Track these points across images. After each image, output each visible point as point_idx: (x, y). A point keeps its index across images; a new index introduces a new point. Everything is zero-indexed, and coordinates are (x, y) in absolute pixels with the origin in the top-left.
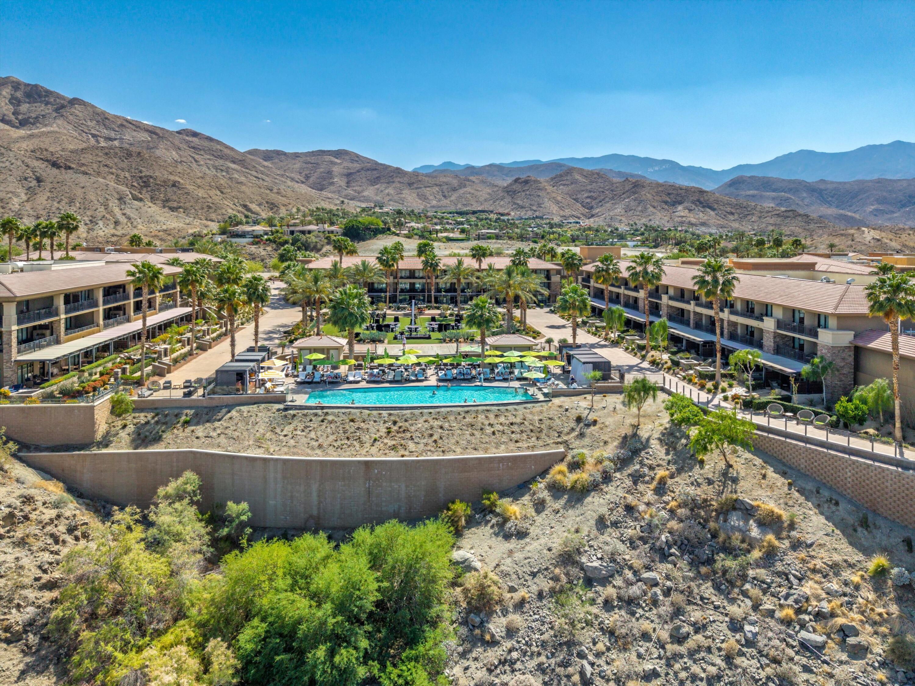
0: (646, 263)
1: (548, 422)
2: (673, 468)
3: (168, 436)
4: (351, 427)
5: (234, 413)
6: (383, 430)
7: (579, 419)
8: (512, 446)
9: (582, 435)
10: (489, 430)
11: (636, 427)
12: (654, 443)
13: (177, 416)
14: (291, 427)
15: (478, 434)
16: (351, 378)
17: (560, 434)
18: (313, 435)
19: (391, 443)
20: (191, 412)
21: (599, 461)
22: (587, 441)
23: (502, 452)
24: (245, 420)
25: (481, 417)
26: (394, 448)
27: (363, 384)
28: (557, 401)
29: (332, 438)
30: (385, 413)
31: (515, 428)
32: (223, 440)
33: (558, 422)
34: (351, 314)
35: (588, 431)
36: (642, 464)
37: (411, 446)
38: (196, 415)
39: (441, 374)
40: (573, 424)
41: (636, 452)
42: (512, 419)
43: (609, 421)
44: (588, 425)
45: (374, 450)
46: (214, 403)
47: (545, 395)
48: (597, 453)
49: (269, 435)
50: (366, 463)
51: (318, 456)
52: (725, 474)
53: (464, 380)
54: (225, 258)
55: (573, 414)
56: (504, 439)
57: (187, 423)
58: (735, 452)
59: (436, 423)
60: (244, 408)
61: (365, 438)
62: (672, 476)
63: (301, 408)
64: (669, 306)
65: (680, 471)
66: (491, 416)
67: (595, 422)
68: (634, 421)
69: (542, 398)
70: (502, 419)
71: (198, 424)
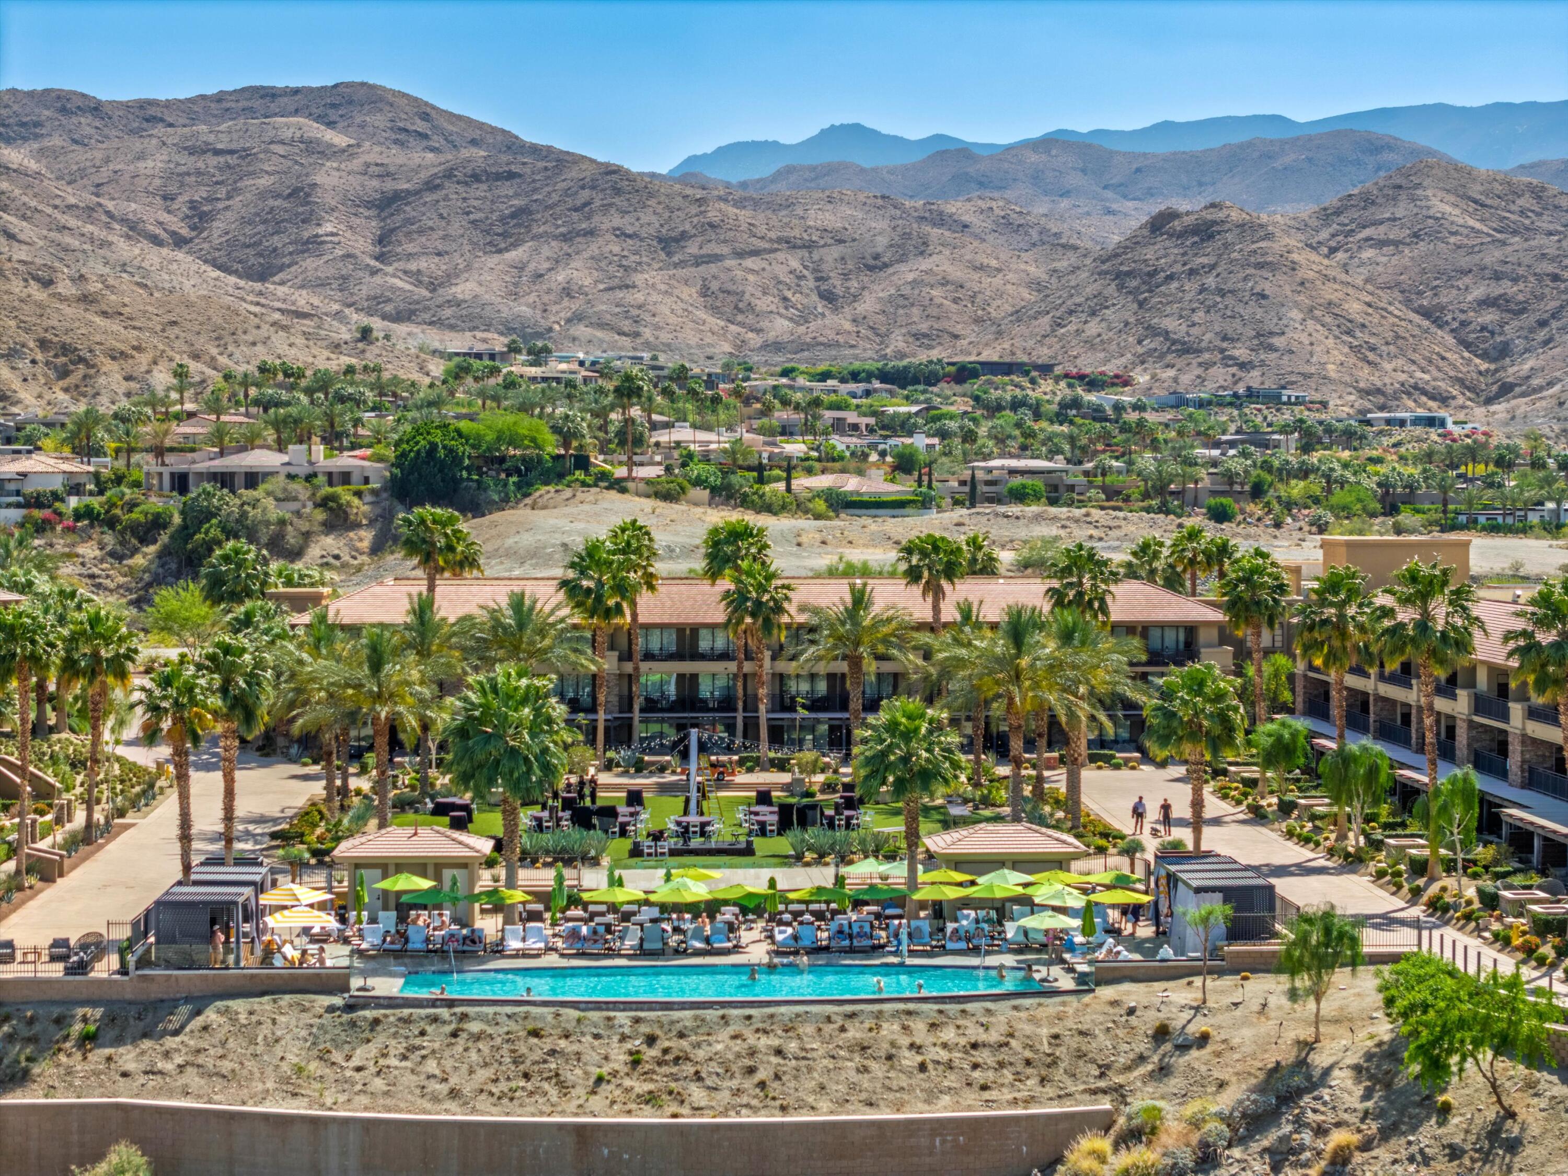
0: (1424, 596)
1: (1074, 1042)
2: (1373, 1127)
3: (44, 1069)
4: (533, 1050)
5: (210, 1015)
6: (619, 1058)
7: (1162, 1033)
8: (971, 1097)
9: (1163, 1071)
10: (910, 1060)
11: (1307, 1046)
12: (1341, 1078)
13: (61, 1021)
14: (372, 1049)
15: (878, 1069)
16: (514, 944)
17: (1104, 1070)
18: (431, 1066)
19: (642, 1087)
20: (99, 1012)
21: (1195, 1123)
22: (1175, 1083)
23: (944, 1109)
24: (248, 1033)
25: (890, 1029)
26: (650, 1099)
27: (552, 960)
28: (1107, 992)
29: (483, 1075)
30: (622, 1018)
31: (983, 1056)
32: (192, 1078)
33: (1103, 1041)
34: (513, 752)
35: (1181, 1062)
36: (1300, 1124)
37: (697, 1094)
38: (110, 1019)
39: (782, 934)
40: (1142, 1045)
41: (1289, 1098)
42: (975, 1033)
43: (1244, 1036)
44: (1183, 1048)
45: (597, 1102)
46: (155, 992)
47: (1082, 979)
48: (1192, 1108)
49: (314, 1067)
50: (580, 1130)
51: (454, 1114)
52: (1494, 1133)
53: (851, 951)
54: (27, 587)
55: (1148, 1021)
56: (951, 1080)
57: (88, 1040)
58: (1530, 1086)
59: (764, 1042)
60: (240, 1006)
61: (573, 1075)
62: (1366, 1146)
63: (392, 1003)
64: (1528, 741)
65: (1385, 1135)
66: (919, 1027)
67: (1203, 1039)
68: (1306, 1033)
69: (1066, 982)
70: (948, 1034)
71: (119, 1041)
